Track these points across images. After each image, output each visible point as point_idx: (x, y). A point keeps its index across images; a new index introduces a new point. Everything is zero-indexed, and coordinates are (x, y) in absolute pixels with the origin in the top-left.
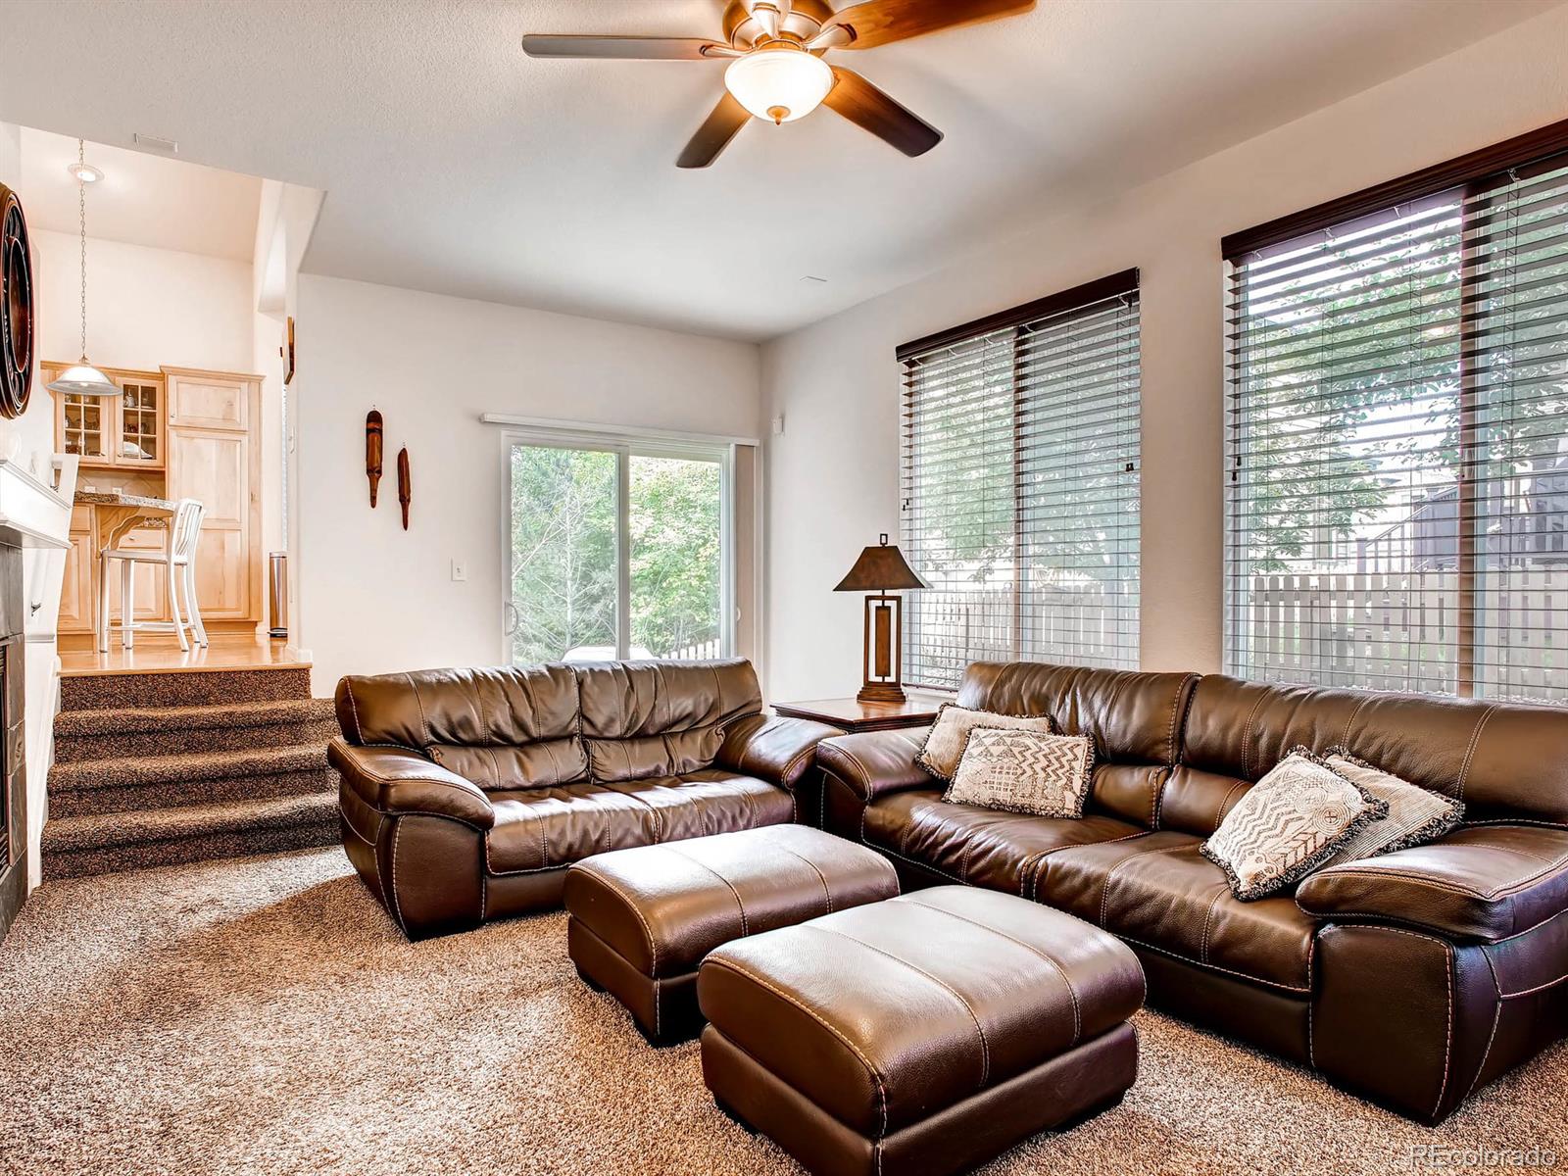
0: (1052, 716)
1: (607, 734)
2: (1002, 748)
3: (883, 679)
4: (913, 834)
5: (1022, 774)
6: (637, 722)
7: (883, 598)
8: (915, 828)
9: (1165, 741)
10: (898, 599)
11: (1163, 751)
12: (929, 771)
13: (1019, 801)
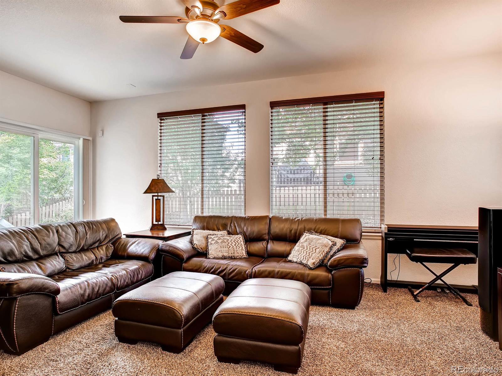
0: (228, 230)
1: (70, 251)
2: (221, 241)
3: (158, 223)
4: (205, 269)
5: (230, 247)
6: (80, 245)
7: (158, 196)
8: (205, 268)
9: (265, 234)
10: (163, 196)
11: (265, 237)
12: (197, 250)
13: (230, 255)
